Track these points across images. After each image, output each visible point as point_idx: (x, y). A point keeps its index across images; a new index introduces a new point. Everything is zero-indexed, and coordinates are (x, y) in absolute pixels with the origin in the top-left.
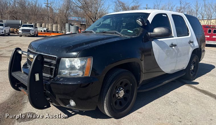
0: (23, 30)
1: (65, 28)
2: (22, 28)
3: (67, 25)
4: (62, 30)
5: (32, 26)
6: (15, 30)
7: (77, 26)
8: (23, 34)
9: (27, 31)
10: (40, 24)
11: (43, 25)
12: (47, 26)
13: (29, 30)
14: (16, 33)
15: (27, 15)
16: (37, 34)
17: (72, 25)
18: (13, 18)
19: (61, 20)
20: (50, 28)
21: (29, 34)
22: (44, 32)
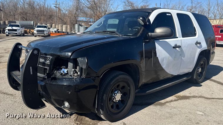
0: (38, 31)
1: (74, 28)
2: (36, 29)
3: (76, 26)
4: (71, 31)
5: (45, 27)
6: (28, 30)
7: (86, 26)
8: (38, 34)
9: (42, 32)
10: (50, 25)
11: (53, 26)
12: (57, 27)
13: (43, 31)
14: (29, 33)
15: (37, 16)
16: (50, 34)
17: (81, 26)
18: (23, 19)
19: (70, 21)
20: (60, 28)
21: (43, 35)
22: (55, 32)
